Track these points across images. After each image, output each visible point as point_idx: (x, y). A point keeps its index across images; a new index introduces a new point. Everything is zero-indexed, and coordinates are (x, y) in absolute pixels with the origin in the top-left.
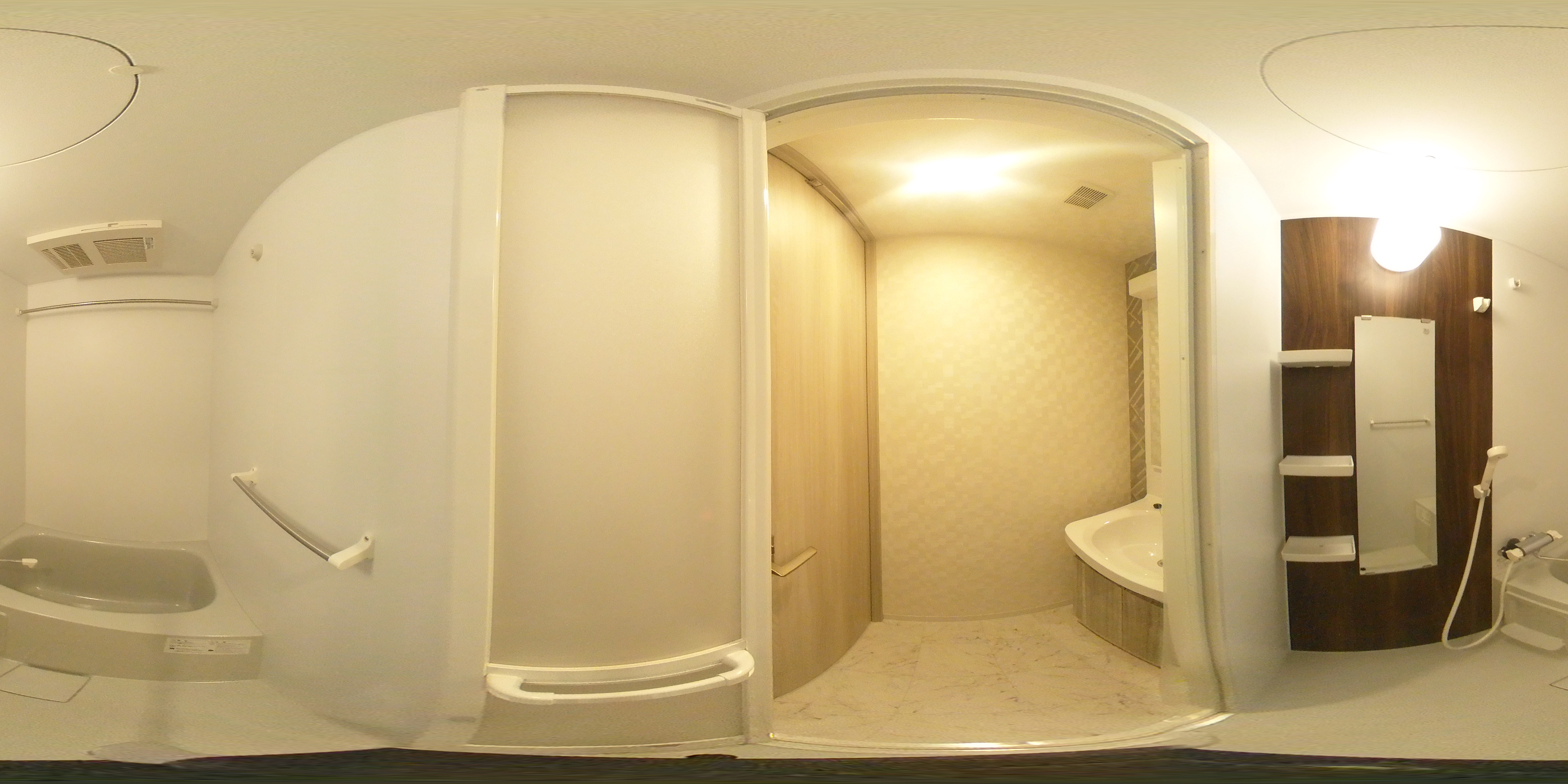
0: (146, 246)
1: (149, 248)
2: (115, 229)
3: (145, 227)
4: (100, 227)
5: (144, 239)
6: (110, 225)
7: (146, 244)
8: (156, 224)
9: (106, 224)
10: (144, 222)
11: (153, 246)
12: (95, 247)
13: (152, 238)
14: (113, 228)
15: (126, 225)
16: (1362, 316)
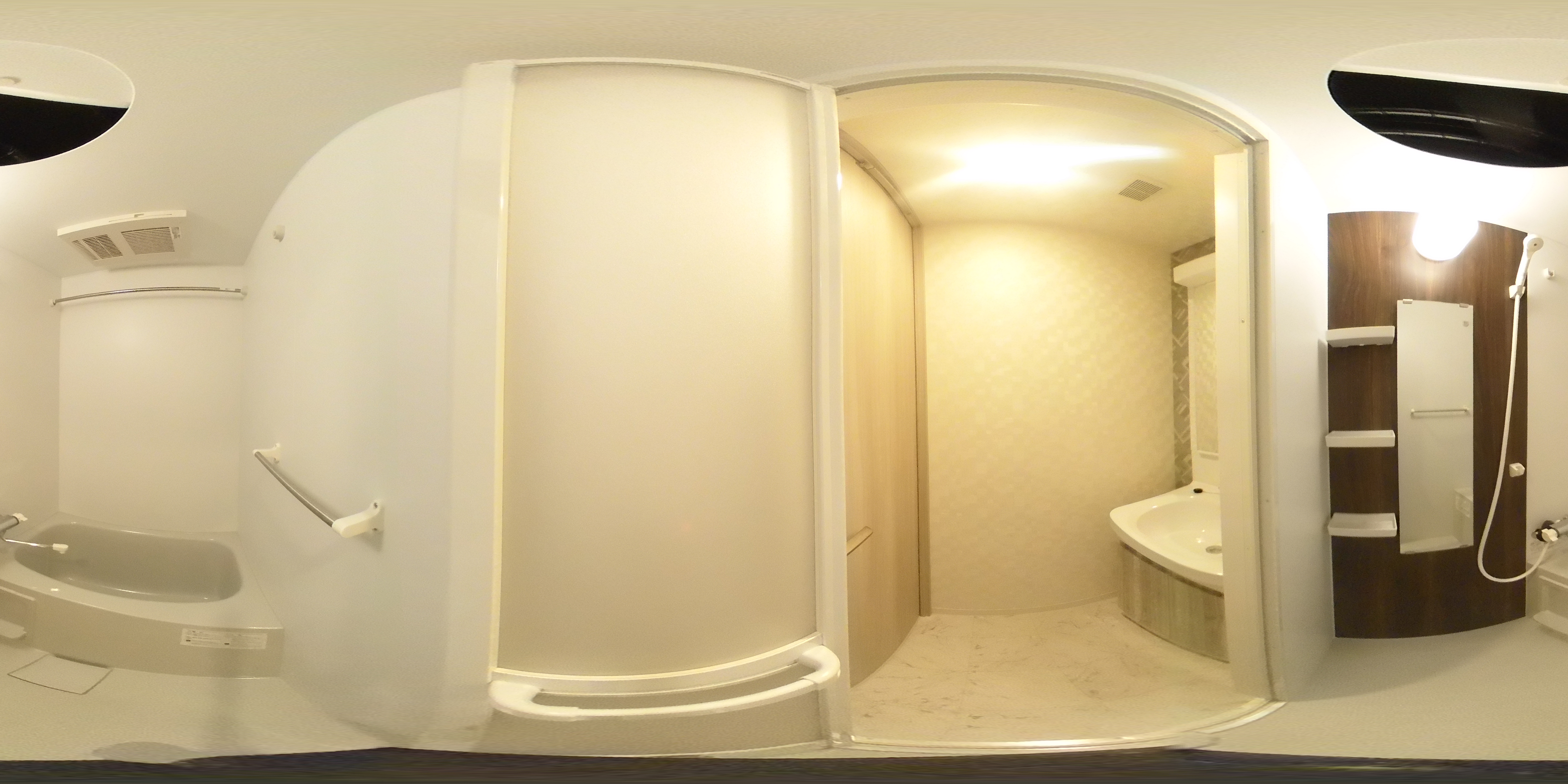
0: (172, 235)
1: (176, 237)
2: (141, 219)
3: (170, 216)
4: (128, 217)
5: (170, 229)
6: (136, 216)
7: (173, 233)
8: (182, 213)
9: (133, 215)
10: (169, 212)
11: (179, 235)
12: (122, 236)
13: (178, 228)
14: (140, 218)
15: (150, 216)
16: (1404, 300)
